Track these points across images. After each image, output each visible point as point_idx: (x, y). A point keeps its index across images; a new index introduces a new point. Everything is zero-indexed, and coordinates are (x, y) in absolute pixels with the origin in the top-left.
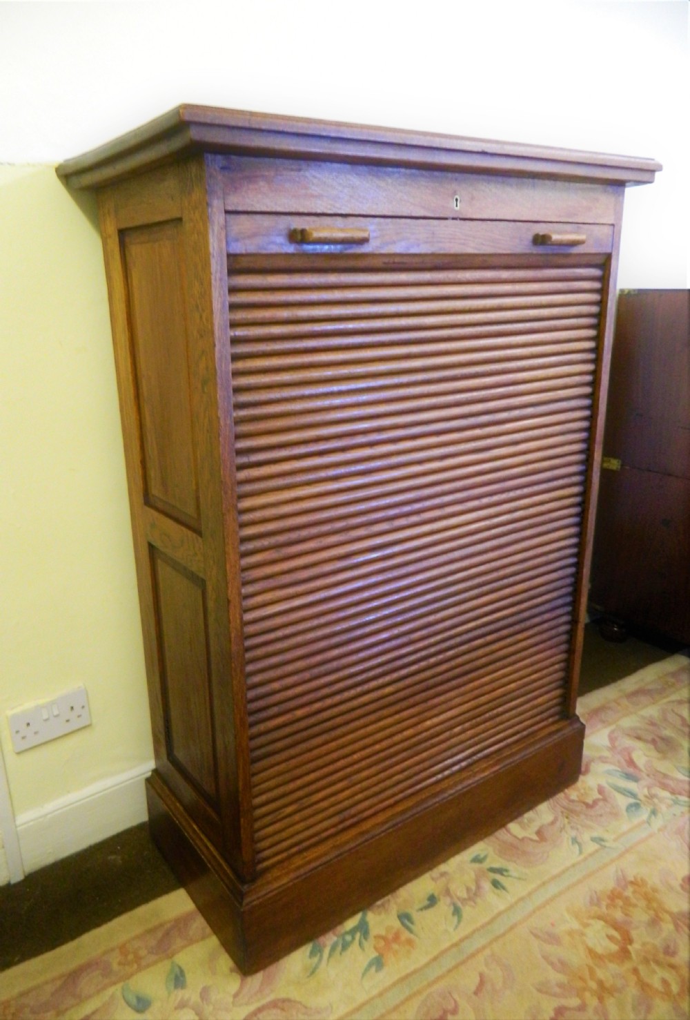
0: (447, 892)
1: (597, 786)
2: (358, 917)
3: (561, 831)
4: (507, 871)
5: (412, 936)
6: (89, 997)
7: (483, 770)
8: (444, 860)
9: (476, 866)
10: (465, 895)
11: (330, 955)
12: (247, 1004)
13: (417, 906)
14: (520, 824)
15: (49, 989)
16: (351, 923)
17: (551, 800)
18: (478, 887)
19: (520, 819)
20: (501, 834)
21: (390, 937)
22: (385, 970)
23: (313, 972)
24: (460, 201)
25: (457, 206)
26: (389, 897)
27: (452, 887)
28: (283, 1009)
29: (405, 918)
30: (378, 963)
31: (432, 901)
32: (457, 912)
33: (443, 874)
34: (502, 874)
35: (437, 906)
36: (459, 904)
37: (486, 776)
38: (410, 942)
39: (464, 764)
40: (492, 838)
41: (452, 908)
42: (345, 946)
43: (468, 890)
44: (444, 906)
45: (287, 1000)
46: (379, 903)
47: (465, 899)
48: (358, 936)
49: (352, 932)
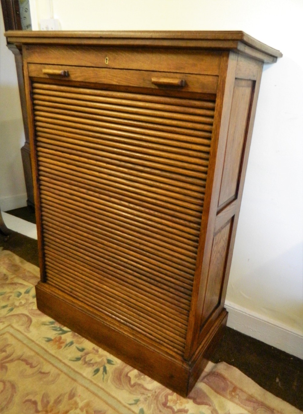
0: (87, 354)
1: (186, 409)
2: (69, 330)
3: (141, 393)
4: (106, 373)
5: (63, 347)
6: (29, 282)
7: (125, 331)
8: (105, 349)
9: (106, 361)
10: (87, 360)
11: (51, 327)
12: (29, 313)
13: (78, 346)
14: (140, 375)
15: (31, 275)
16: (65, 329)
17: (163, 387)
18: (93, 365)
19: (141, 374)
20: (128, 368)
21: (61, 341)
22: (47, 343)
23: (43, 324)
24: (109, 60)
25: (107, 62)
26: (80, 336)
27: (90, 355)
28: (28, 321)
29: (72, 343)
30: (49, 340)
31: (82, 350)
32: (78, 359)
33: (97, 351)
34: (103, 372)
35: (79, 352)
36: (82, 359)
37: (125, 334)
38: (60, 347)
39: (122, 321)
40: (124, 364)
41: (80, 357)
42: (56, 330)
43: (91, 360)
44: (79, 354)
45: (31, 321)
46: (76, 334)
47: (85, 361)
48: (61, 332)
49: (61, 330)
